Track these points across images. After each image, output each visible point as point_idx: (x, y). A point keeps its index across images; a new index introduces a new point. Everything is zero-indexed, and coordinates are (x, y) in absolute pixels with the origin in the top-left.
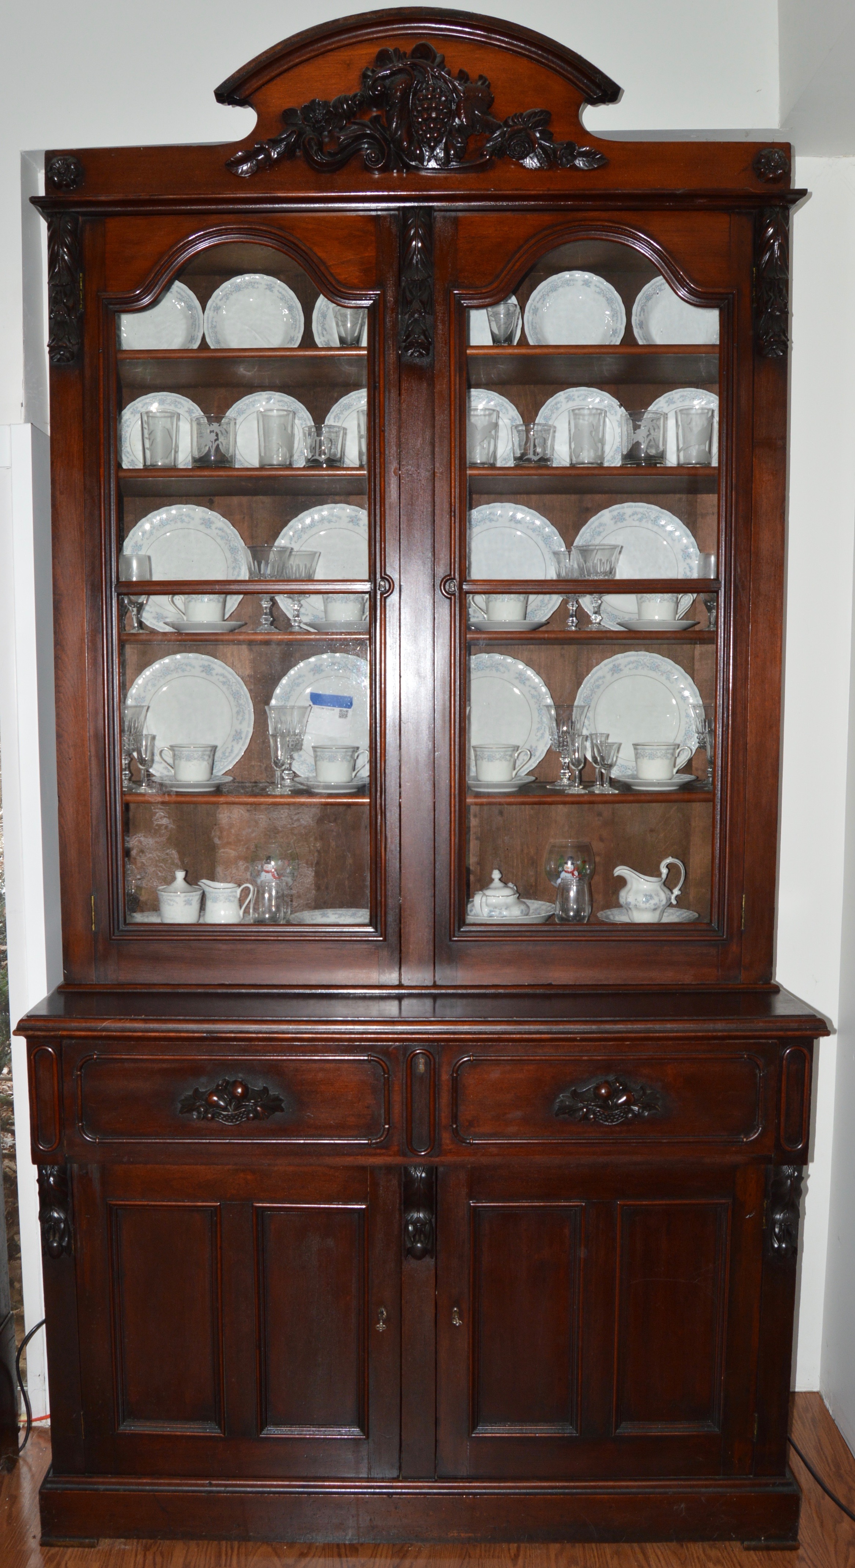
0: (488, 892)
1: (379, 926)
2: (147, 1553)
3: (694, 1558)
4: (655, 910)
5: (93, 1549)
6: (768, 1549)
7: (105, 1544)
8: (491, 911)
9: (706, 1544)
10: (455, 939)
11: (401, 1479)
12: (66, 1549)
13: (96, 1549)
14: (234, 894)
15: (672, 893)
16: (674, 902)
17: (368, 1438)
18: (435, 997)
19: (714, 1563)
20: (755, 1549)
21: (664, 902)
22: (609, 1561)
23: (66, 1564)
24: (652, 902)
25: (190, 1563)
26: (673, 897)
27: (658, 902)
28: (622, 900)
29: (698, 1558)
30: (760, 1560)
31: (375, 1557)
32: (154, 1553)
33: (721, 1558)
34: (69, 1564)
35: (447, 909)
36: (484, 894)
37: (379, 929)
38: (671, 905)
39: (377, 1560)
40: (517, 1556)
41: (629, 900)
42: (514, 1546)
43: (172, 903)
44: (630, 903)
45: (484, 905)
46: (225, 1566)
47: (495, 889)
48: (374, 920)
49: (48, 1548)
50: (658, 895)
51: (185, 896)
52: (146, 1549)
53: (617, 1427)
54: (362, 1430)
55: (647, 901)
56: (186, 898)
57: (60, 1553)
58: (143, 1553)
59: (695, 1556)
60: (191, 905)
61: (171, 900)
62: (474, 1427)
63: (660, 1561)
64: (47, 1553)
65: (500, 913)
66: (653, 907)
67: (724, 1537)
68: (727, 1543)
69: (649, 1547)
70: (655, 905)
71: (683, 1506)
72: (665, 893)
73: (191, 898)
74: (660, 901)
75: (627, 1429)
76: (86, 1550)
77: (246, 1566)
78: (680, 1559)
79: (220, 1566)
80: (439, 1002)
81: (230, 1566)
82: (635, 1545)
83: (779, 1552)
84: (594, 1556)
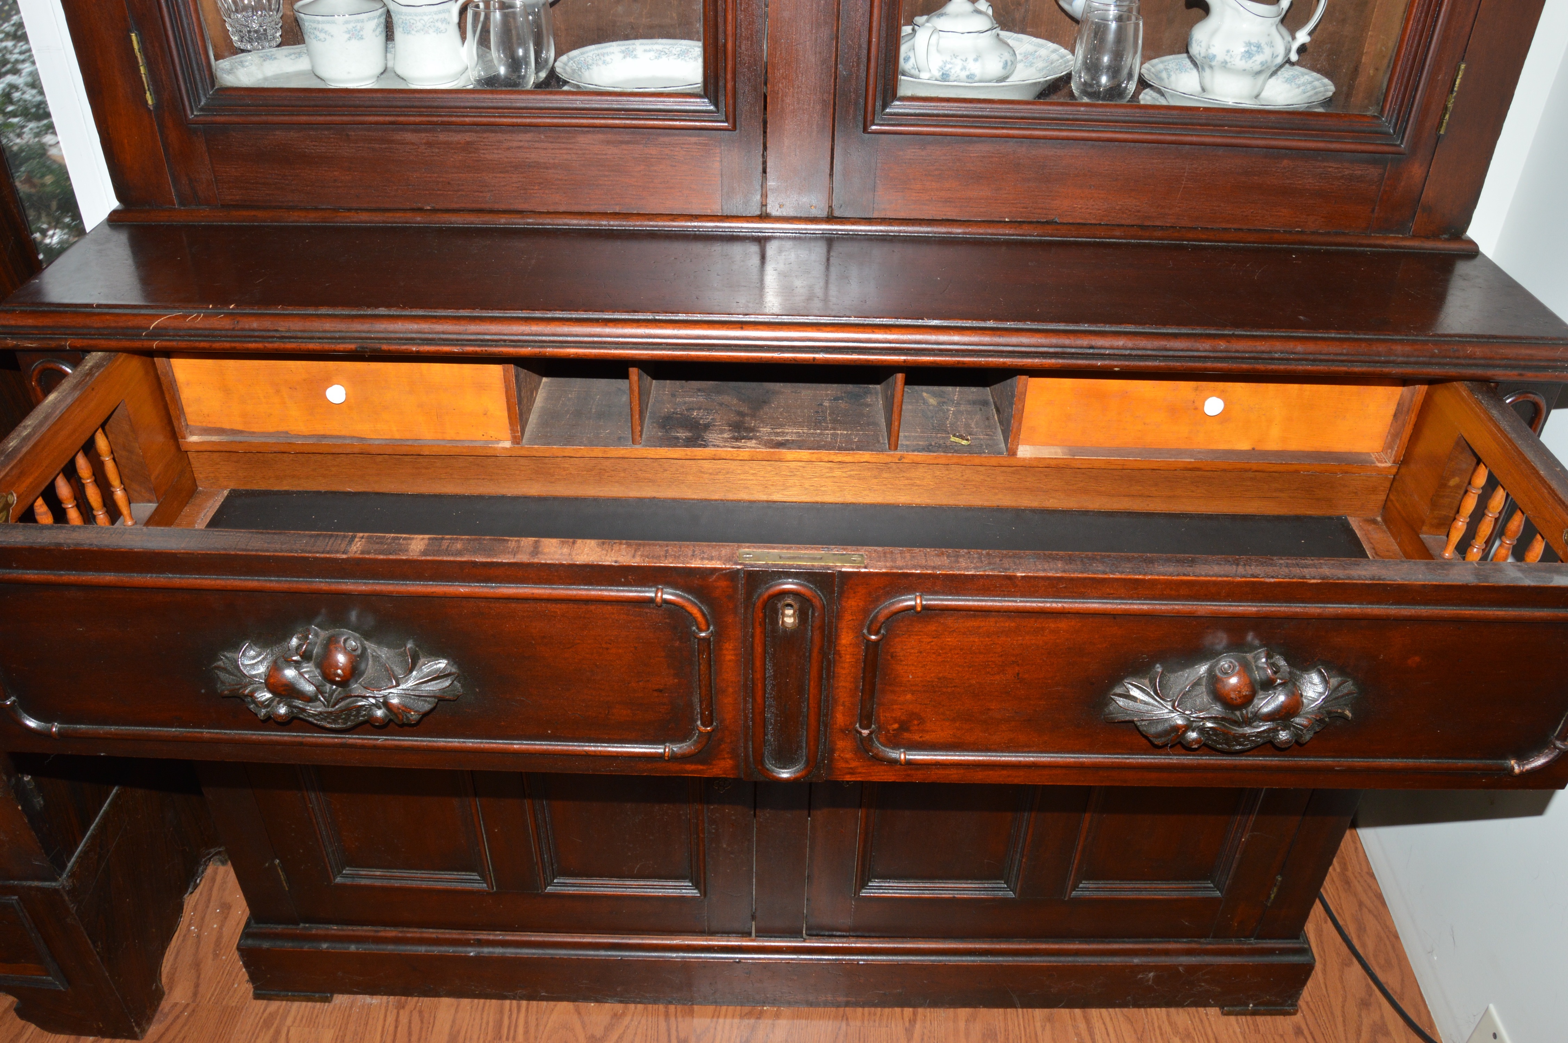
0: (939, 22)
1: (722, 99)
2: (402, 1012)
3: (1154, 1030)
4: (1259, 73)
5: (327, 1004)
6: (1254, 1013)
7: (340, 1000)
8: (945, 63)
9: (1173, 1010)
10: (874, 127)
11: (753, 934)
12: (289, 1003)
13: (332, 1004)
14: (446, 15)
15: (1294, 38)
16: (1294, 57)
17: (704, 893)
18: (830, 240)
19: (1181, 1039)
20: (1237, 1014)
21: (1280, 60)
22: (1039, 1033)
23: (288, 1032)
24: (1259, 58)
25: (459, 1032)
26: (1295, 46)
27: (1269, 60)
28: (1196, 49)
29: (1160, 1028)
30: (1243, 1034)
31: (718, 1017)
32: (411, 1012)
33: (1192, 1030)
34: (293, 1031)
35: (863, 67)
36: (935, 30)
37: (722, 105)
38: (1288, 62)
39: (721, 1020)
40: (913, 1021)
41: (1213, 51)
42: (908, 1011)
43: (322, 36)
44: (1214, 56)
45: (933, 49)
46: (507, 1039)
47: (957, 16)
48: (711, 88)
49: (265, 1002)
50: (1271, 44)
51: (347, 22)
52: (400, 1007)
53: (1075, 887)
54: (696, 886)
55: (1248, 55)
56: (350, 26)
57: (281, 1011)
58: (395, 1011)
59: (1156, 1025)
60: (362, 38)
61: (321, 31)
62: (864, 885)
63: (1108, 1035)
64: (264, 1011)
65: (964, 68)
66: (1257, 68)
67: (1200, 1001)
68: (1201, 1010)
69: (1094, 1012)
70: (1262, 64)
71: (1151, 975)
72: (1283, 38)
73: (359, 25)
74: (1274, 56)
75: (1087, 889)
76: (318, 1004)
77: (536, 1038)
78: (1135, 1031)
79: (500, 1038)
80: (839, 248)
81: (514, 1039)
82: (1077, 1011)
83: (1269, 1018)
84: (1019, 1025)
